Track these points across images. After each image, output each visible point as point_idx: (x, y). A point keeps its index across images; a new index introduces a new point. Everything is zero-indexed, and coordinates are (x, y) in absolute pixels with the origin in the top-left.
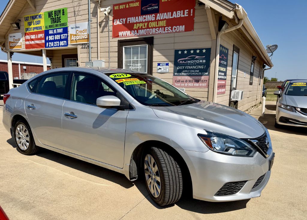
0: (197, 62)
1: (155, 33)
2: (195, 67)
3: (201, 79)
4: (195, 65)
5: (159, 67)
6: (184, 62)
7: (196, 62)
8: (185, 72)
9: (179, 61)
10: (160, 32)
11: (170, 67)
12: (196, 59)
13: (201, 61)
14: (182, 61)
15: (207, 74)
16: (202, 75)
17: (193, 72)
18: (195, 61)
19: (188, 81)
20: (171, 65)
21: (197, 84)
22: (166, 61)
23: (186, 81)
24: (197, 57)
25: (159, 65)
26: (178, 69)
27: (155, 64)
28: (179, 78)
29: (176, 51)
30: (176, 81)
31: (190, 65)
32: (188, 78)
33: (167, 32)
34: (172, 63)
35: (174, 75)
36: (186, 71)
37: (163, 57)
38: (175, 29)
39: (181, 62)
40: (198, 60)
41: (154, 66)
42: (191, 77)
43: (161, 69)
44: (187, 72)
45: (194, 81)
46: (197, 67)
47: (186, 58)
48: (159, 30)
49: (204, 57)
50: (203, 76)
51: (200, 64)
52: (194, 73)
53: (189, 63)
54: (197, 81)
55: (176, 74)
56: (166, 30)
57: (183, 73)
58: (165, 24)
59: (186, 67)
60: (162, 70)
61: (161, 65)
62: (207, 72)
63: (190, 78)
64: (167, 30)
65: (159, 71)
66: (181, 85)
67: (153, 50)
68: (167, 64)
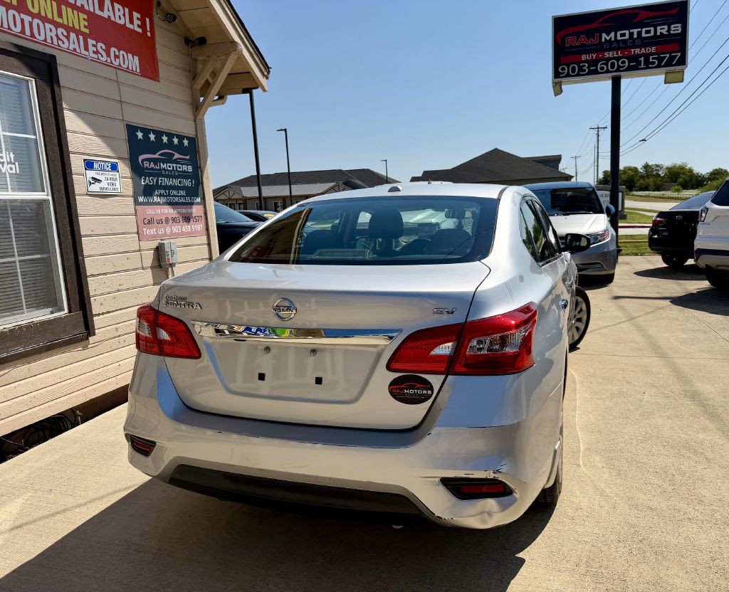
0: (178, 169)
1: (55, 42)
2: (176, 182)
3: (191, 213)
4: (176, 177)
5: (91, 174)
6: (153, 166)
7: (176, 167)
8: (161, 195)
9: (143, 161)
10: (75, 50)
11: (122, 177)
12: (176, 162)
13: (185, 168)
14: (149, 160)
15: (199, 200)
16: (192, 204)
17: (175, 196)
18: (175, 165)
19: (171, 221)
20: (124, 169)
21: (187, 228)
22: (109, 157)
23: (167, 221)
24: (177, 156)
25: (89, 165)
26: (143, 183)
27: (76, 163)
28: (150, 211)
29: (131, 129)
30: (146, 221)
31: (168, 177)
32: (169, 211)
33: (95, 56)
34: (126, 164)
35: (136, 203)
36: (163, 191)
37: (98, 140)
38: (117, 57)
39: (146, 164)
40: (179, 163)
41: (74, 169)
42: (174, 209)
43: (99, 181)
44: (163, 196)
45: (181, 219)
46: (180, 182)
47: (156, 156)
48: (68, 37)
49: (188, 157)
50: (194, 206)
51: (184, 175)
52: (178, 196)
53: (164, 169)
54: (187, 219)
55: (141, 199)
56: (91, 49)
57: (157, 196)
58: (85, 27)
59: (160, 181)
60: (104, 184)
61: (96, 165)
62: (197, 196)
63: (171, 211)
64: (95, 49)
65: (95, 188)
66: (157, 231)
67: (62, 109)
68: (114, 167)
